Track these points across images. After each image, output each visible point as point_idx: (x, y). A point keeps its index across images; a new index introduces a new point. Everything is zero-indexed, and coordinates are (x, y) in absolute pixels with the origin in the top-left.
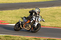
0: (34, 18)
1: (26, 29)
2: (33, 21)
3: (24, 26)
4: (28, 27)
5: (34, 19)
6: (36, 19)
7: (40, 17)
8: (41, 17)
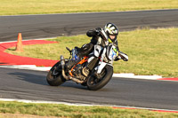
0: (97, 50)
1: (75, 79)
2: (93, 58)
3: (70, 71)
4: (80, 76)
5: (97, 54)
6: (104, 55)
7: (113, 47)
8: (117, 48)
